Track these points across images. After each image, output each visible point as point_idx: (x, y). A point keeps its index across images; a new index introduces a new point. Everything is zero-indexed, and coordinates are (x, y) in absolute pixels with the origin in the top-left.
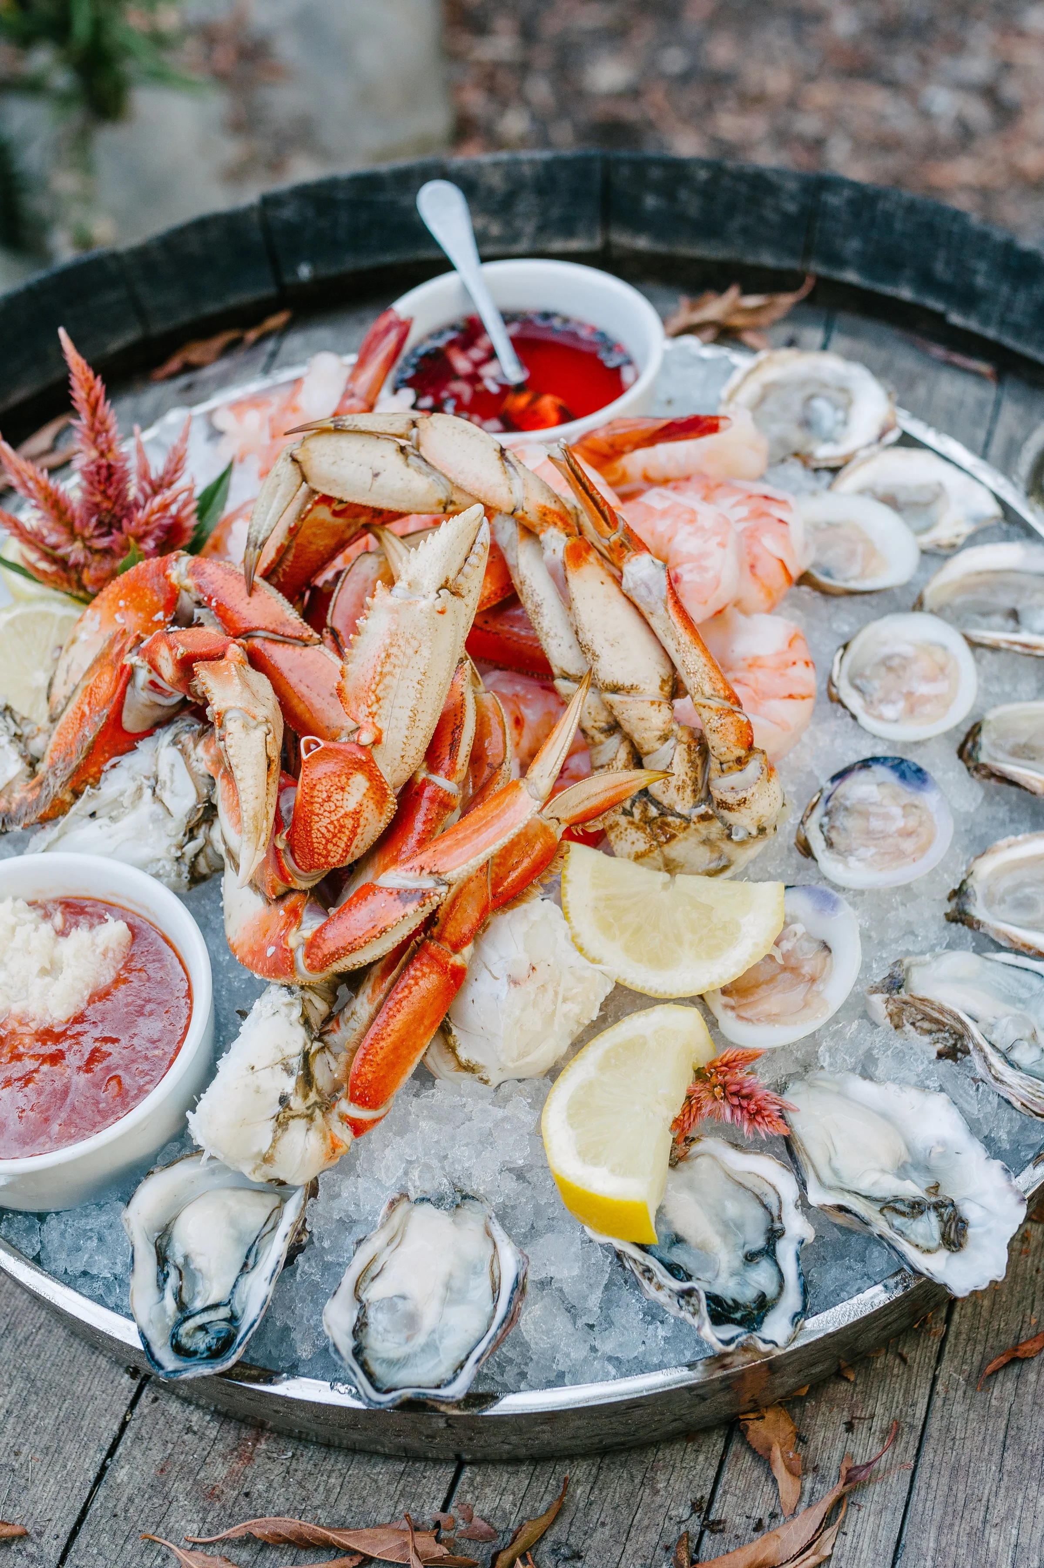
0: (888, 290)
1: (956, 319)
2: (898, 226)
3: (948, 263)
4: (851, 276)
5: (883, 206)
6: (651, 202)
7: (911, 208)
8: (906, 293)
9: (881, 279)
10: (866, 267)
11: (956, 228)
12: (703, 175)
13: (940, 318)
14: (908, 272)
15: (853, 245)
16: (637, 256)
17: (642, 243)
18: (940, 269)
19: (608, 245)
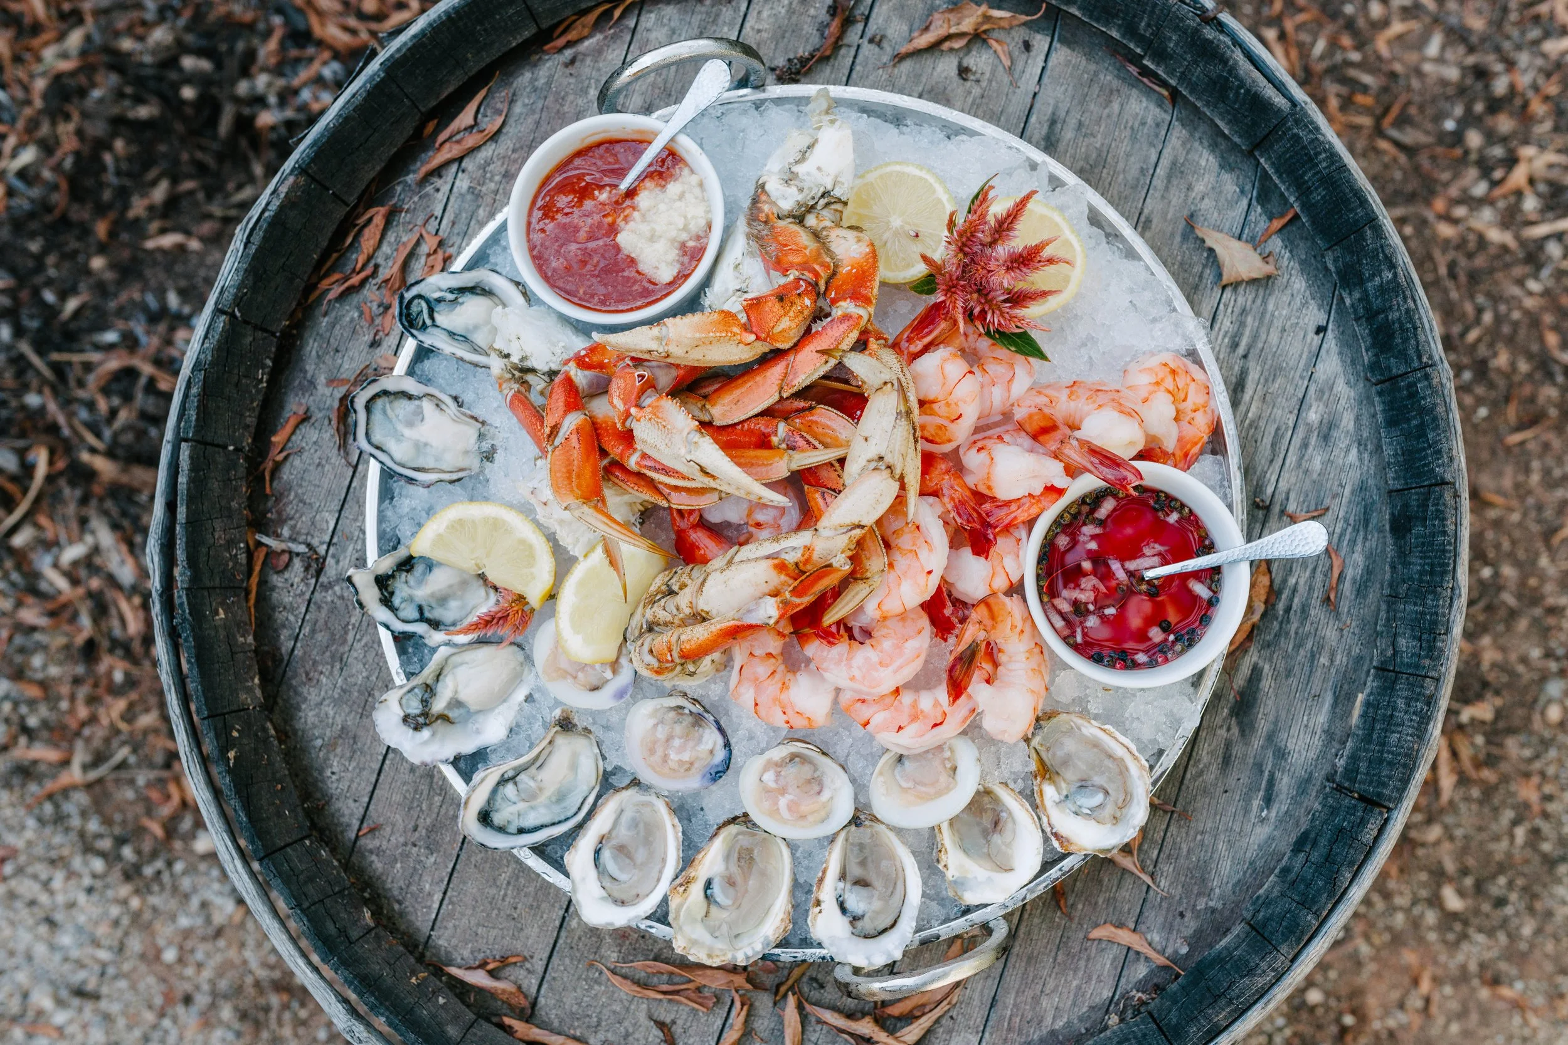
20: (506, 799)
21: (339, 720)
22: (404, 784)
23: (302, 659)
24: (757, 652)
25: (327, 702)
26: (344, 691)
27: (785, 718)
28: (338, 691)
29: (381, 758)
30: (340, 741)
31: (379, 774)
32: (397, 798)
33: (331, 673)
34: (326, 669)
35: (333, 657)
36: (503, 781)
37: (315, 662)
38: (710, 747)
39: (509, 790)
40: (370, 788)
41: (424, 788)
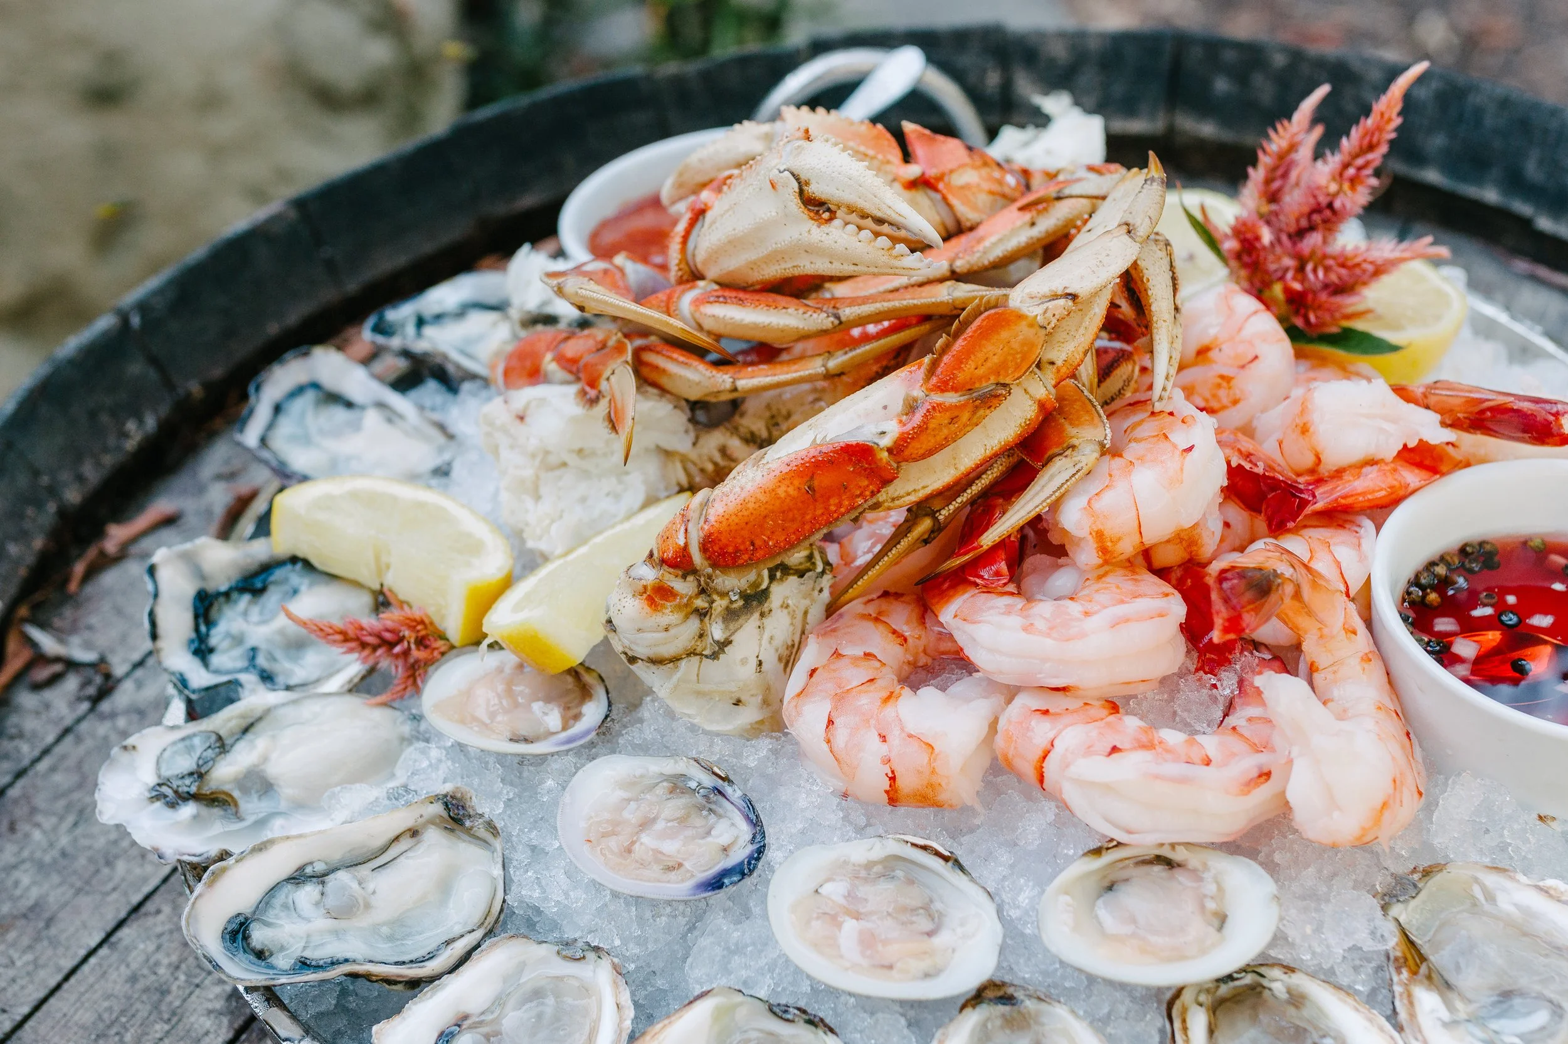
0: (1471, 191)
1: (1545, 224)
2: (1489, 121)
3: (1541, 162)
4: (1432, 176)
5: (1475, 99)
6: (1222, 85)
7: (1505, 103)
8: (1491, 195)
9: (1463, 178)
10: (1451, 163)
11: (1554, 124)
12: (1279, 60)
13: (1526, 224)
14: (1496, 172)
15: (1437, 142)
16: (1200, 145)
17: (1207, 129)
18: (1532, 170)
19: (1171, 131)
20: (290, 908)
21: (34, 893)
22: (108, 997)
23: (16, 802)
24: (849, 651)
25: (27, 865)
26: (64, 854)
27: (883, 749)
28: (55, 853)
29: (82, 952)
30: (23, 922)
31: (67, 978)
32: (85, 1016)
33: (55, 829)
34: (48, 822)
35: (68, 808)
36: (298, 878)
37: (34, 810)
38: (725, 840)
39: (307, 894)
40: (41, 994)
41: (143, 1010)
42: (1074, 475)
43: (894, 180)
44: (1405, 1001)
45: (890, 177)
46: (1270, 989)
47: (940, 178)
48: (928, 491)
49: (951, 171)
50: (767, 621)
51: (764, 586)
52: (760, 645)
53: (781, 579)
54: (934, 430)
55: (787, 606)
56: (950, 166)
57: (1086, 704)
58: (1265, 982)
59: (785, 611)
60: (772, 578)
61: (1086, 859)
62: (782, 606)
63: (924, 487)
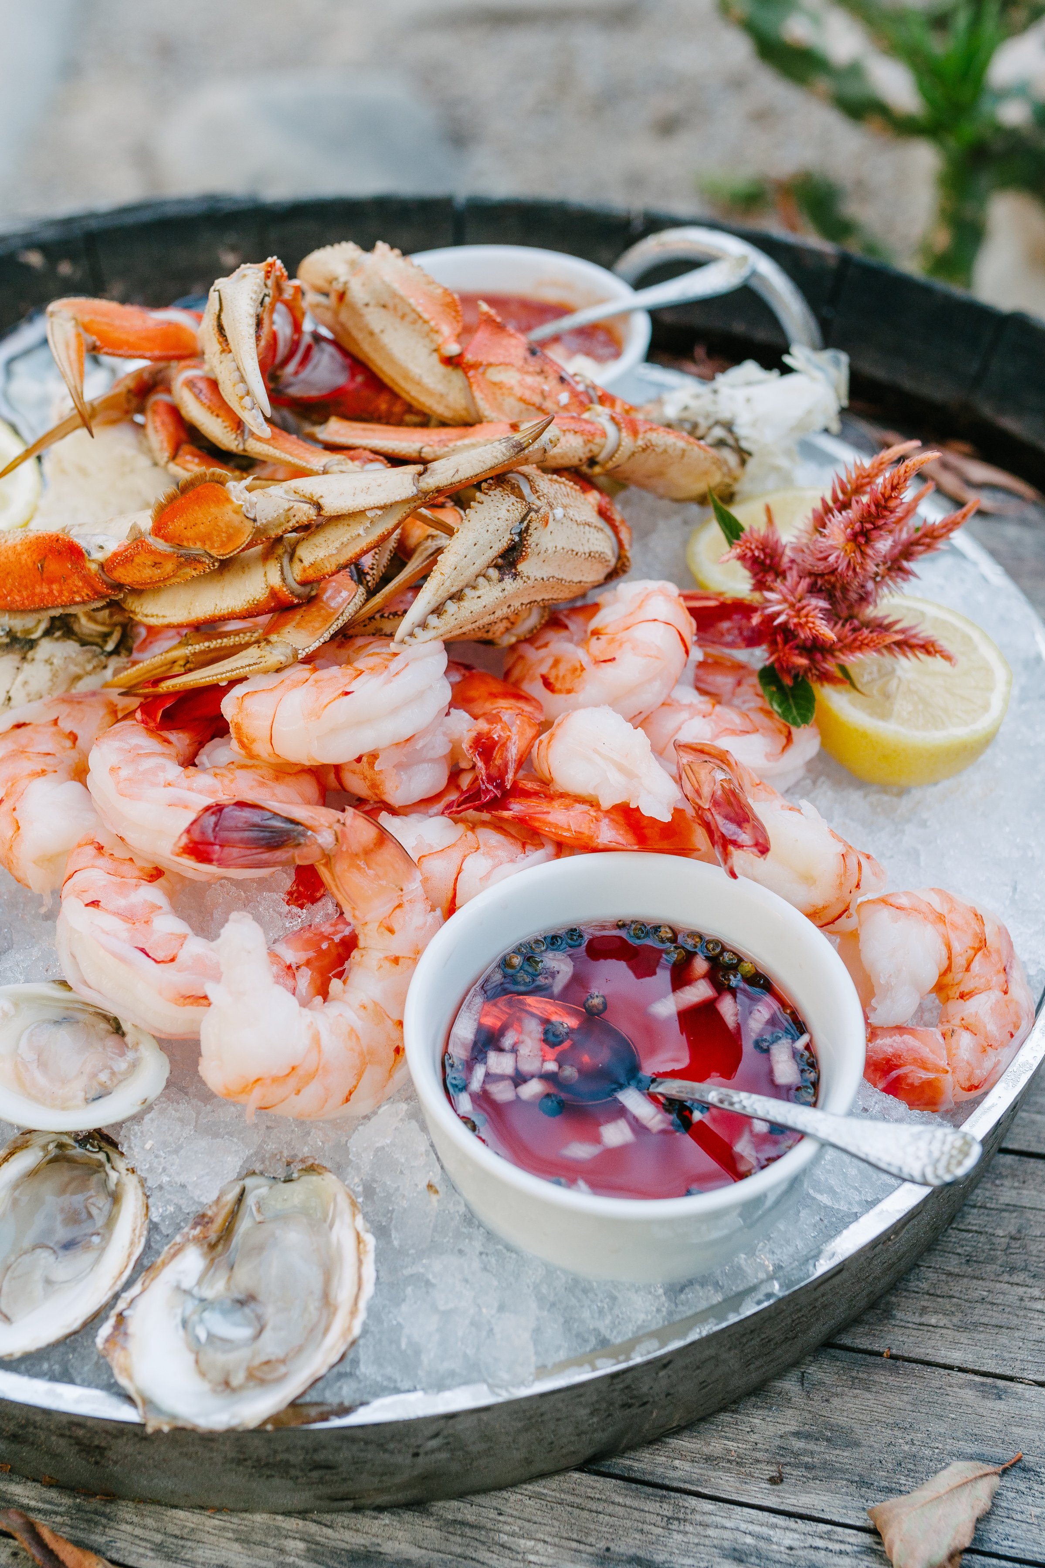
42: (250, 665)
43: (436, 350)
44: (172, 1251)
45: (434, 346)
46: (107, 1175)
47: (475, 366)
48: (166, 621)
49: (490, 365)
50: (26, 666)
51: (34, 636)
52: (13, 683)
53: (58, 639)
54: (139, 565)
55: (52, 664)
56: (492, 359)
57: (131, 859)
58: (108, 1167)
59: (48, 667)
60: (47, 633)
61: (53, 985)
62: (46, 661)
63: (164, 617)
